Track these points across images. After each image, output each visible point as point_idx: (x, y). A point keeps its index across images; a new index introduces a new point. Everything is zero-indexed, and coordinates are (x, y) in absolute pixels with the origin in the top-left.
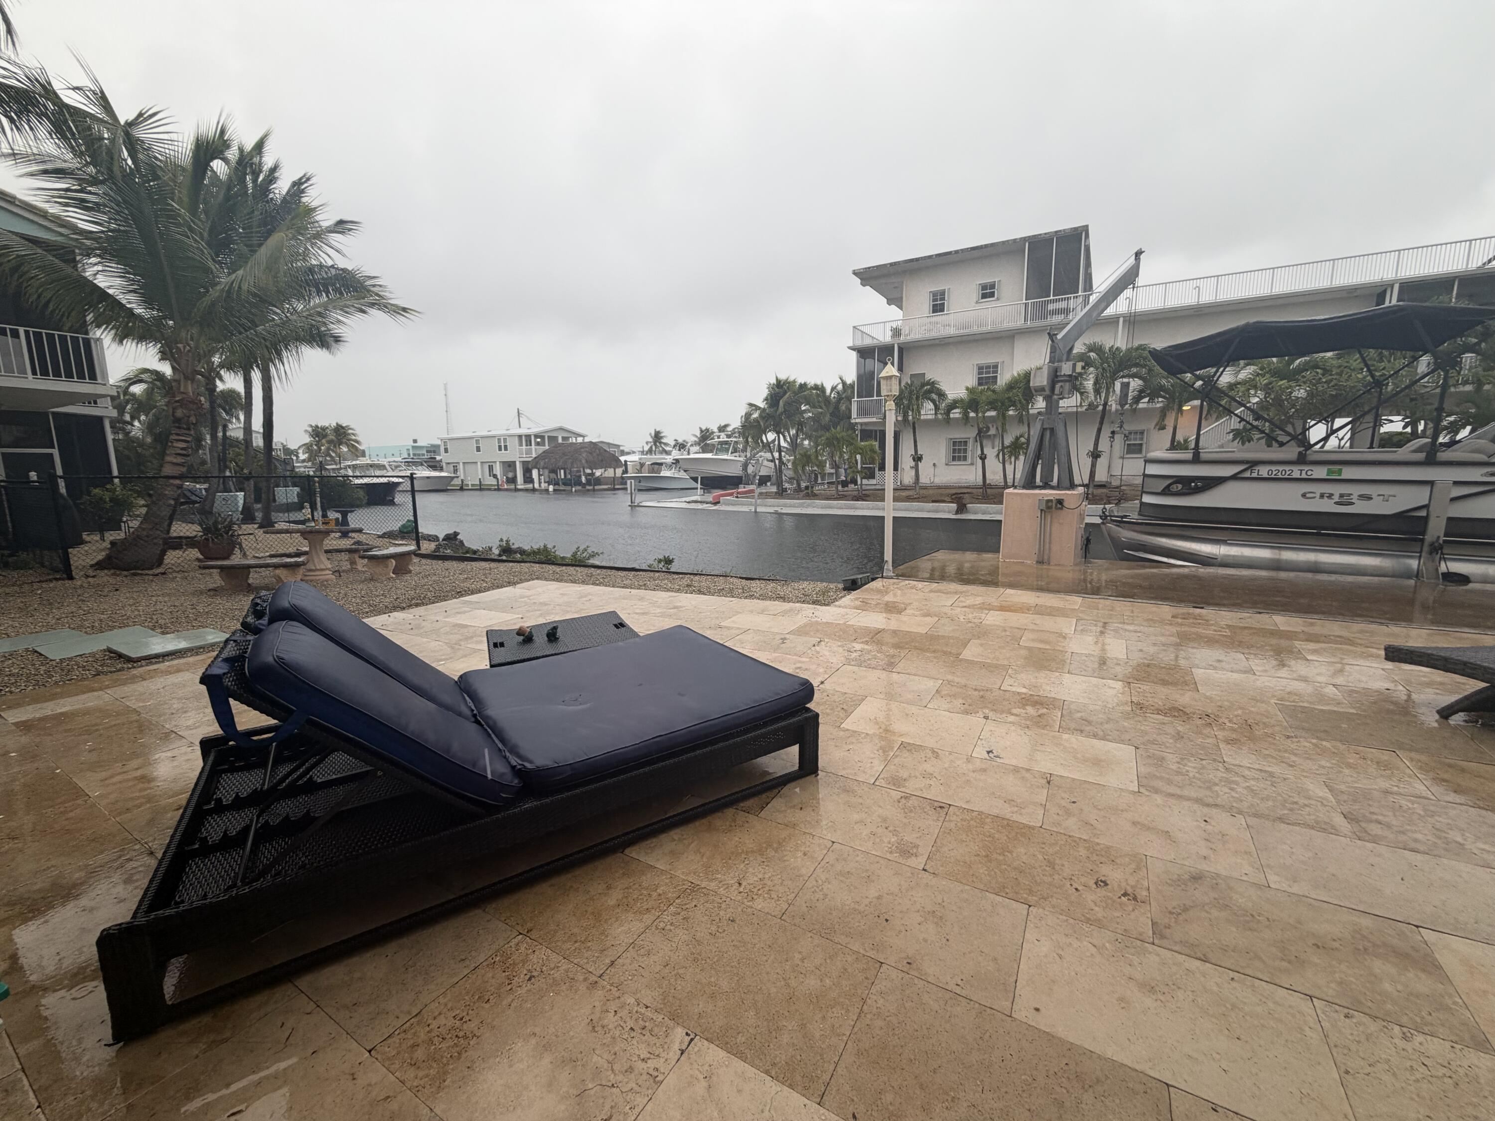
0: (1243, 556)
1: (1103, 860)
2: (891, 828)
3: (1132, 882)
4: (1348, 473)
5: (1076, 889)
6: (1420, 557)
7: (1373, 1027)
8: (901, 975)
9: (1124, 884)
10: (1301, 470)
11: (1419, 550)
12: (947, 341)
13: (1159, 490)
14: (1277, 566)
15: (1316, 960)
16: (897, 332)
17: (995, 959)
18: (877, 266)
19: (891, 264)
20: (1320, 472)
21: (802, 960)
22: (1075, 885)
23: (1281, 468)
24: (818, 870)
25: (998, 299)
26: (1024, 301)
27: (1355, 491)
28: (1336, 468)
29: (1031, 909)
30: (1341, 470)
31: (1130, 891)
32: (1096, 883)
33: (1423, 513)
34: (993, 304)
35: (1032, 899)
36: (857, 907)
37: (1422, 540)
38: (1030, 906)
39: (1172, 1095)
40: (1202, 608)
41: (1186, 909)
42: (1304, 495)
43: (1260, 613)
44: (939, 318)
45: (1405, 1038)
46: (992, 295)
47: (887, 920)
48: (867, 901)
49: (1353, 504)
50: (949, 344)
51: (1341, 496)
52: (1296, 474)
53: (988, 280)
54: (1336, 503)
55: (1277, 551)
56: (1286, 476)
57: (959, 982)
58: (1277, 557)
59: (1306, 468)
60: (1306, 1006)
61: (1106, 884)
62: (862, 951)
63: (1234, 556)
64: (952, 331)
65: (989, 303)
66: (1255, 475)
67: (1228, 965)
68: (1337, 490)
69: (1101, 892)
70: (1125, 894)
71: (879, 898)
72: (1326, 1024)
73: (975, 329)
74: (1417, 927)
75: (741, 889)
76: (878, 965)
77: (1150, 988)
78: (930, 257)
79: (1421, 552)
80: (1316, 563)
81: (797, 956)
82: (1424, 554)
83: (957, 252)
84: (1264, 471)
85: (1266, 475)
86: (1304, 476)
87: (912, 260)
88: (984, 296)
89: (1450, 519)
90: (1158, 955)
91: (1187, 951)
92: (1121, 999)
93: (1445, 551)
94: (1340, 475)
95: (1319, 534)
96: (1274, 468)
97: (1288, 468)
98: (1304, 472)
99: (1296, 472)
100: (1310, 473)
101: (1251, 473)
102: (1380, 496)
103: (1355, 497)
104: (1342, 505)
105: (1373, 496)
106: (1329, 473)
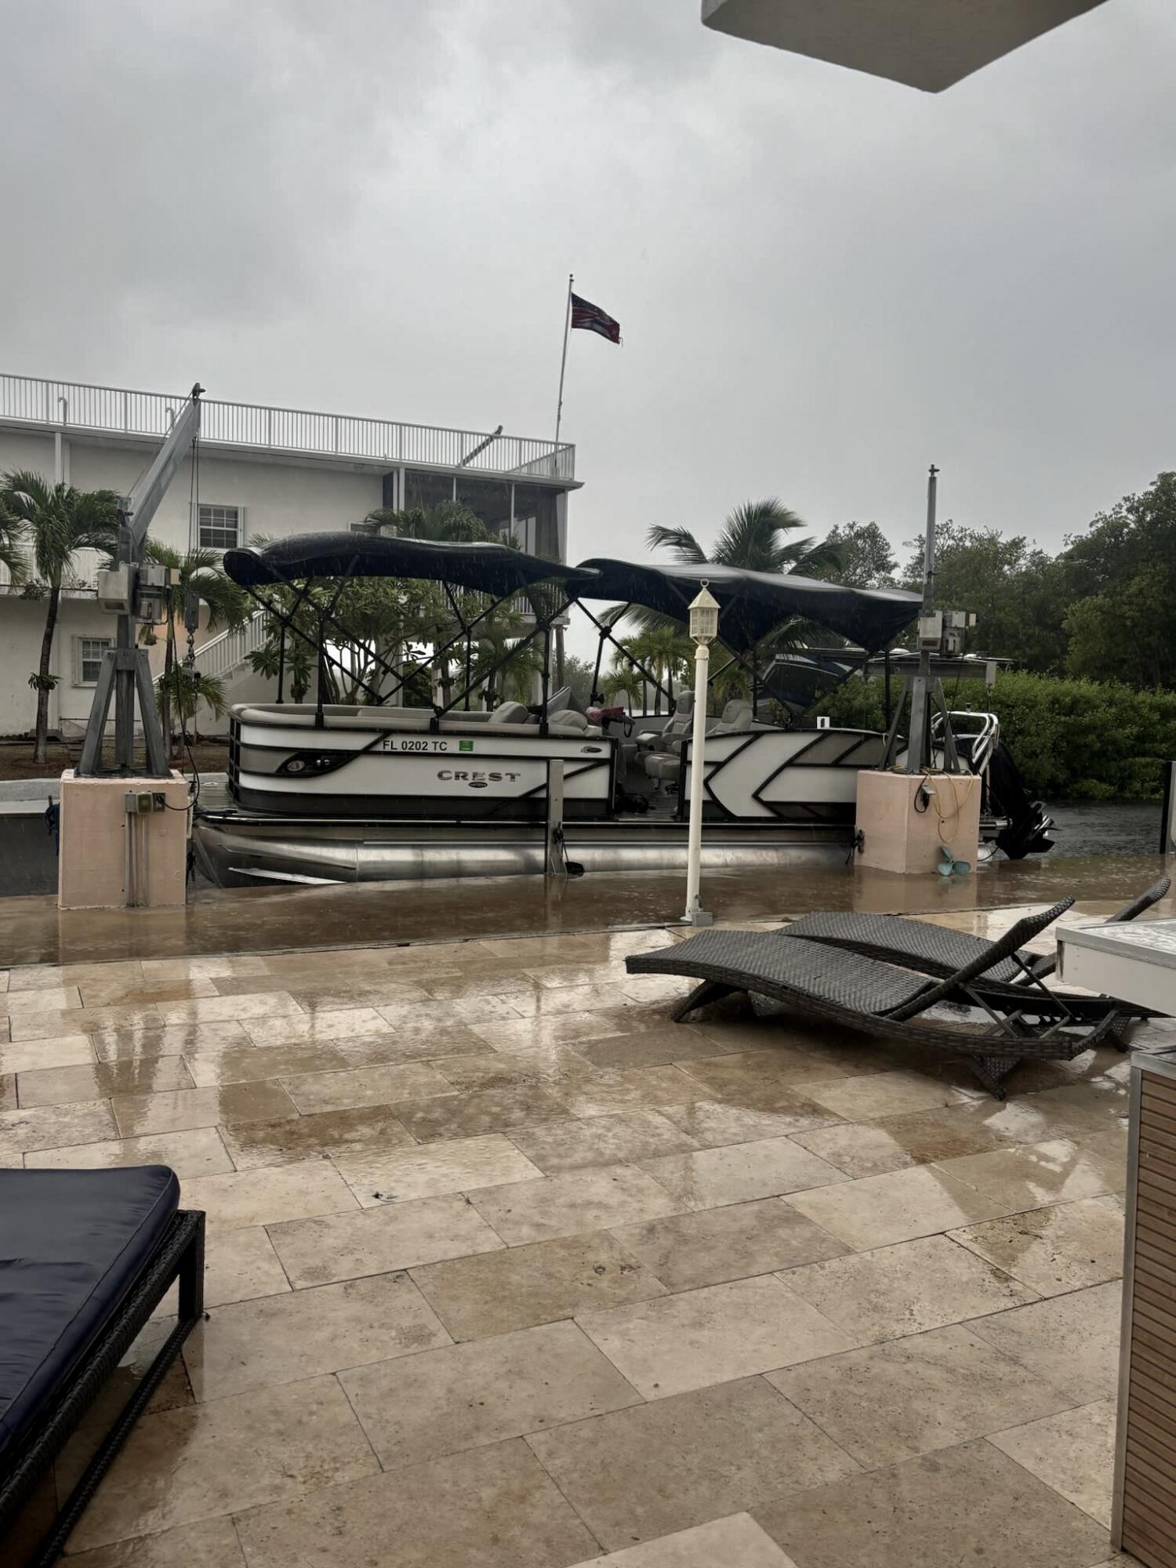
0: (383, 862)
1: (583, 1250)
2: (376, 1324)
3: (617, 1256)
4: (481, 746)
5: (589, 1285)
6: (546, 846)
7: (807, 1271)
8: (547, 1433)
9: (614, 1261)
10: (435, 743)
11: (543, 838)
13: (273, 770)
14: (420, 872)
15: (756, 1248)
17: (594, 1374)
20: (453, 746)
21: (455, 1484)
22: (585, 1282)
23: (415, 739)
24: (357, 1410)
27: (485, 769)
28: (467, 740)
29: (575, 1319)
30: (471, 743)
31: (623, 1264)
32: (596, 1271)
33: (543, 794)
35: (568, 1312)
36: (440, 1412)
37: (546, 827)
38: (572, 1318)
39: (768, 1379)
40: (408, 945)
41: (667, 1257)
43: (466, 940)
45: (823, 1268)
47: (482, 1404)
48: (443, 1402)
49: (484, 785)
51: (475, 775)
52: (430, 749)
54: (471, 785)
55: (417, 851)
56: (421, 751)
57: (592, 1407)
58: (419, 859)
59: (440, 740)
60: (773, 1280)
61: (604, 1269)
62: (495, 1441)
63: (375, 862)
66: (388, 749)
67: (721, 1280)
68: (471, 767)
69: (607, 1277)
70: (623, 1268)
71: (450, 1391)
72: (789, 1284)
74: (778, 1196)
75: (301, 1479)
76: (520, 1440)
77: (698, 1325)
79: (546, 840)
80: (459, 862)
81: (447, 1486)
82: (549, 842)
84: (397, 742)
85: (400, 749)
86: (438, 751)
89: (566, 800)
90: (682, 1299)
91: (693, 1286)
92: (691, 1343)
93: (565, 838)
94: (472, 750)
95: (458, 825)
96: (408, 739)
97: (421, 739)
98: (438, 745)
99: (431, 744)
100: (443, 746)
101: (385, 745)
102: (507, 774)
103: (487, 777)
104: (477, 787)
105: (503, 776)
106: (461, 747)
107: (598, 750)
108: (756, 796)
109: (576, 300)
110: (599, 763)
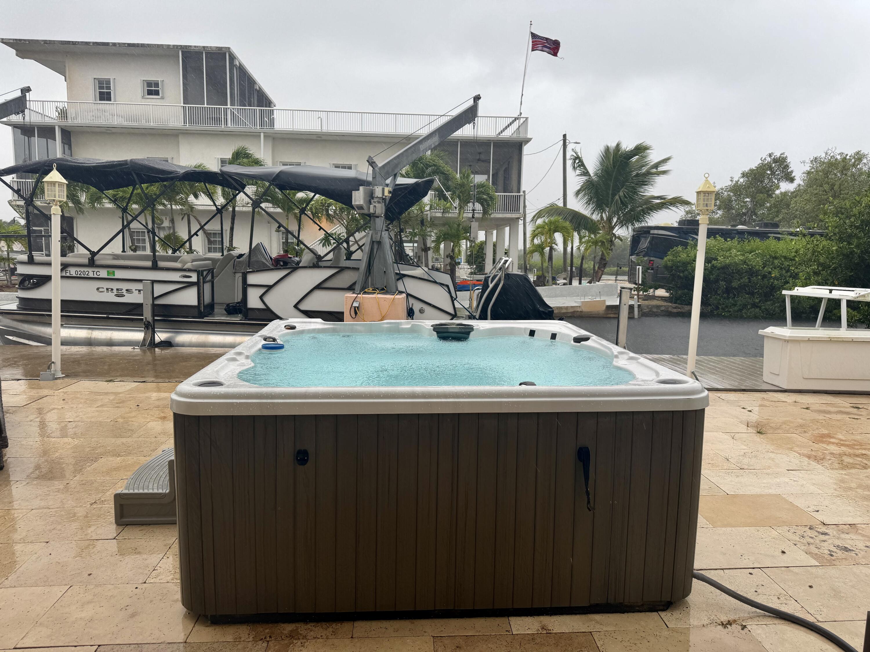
4: (119, 274)
10: (93, 272)
12: (114, 130)
14: (89, 343)
16: (63, 114)
18: (29, 40)
19: (45, 42)
20: (103, 273)
23: (82, 269)
25: (162, 98)
26: (182, 105)
27: (124, 286)
28: (111, 270)
30: (113, 272)
34: (159, 102)
42: (98, 289)
44: (105, 105)
46: (157, 93)
49: (122, 296)
50: (113, 133)
51: (118, 290)
52: (91, 275)
53: (152, 78)
54: (116, 295)
55: (90, 331)
56: (86, 276)
59: (96, 270)
64: (116, 122)
65: (153, 100)
66: (68, 274)
68: (115, 285)
73: (143, 124)
78: (87, 43)
79: (143, 328)
82: (146, 329)
83: (114, 44)
84: (73, 271)
85: (74, 275)
86: (95, 276)
87: (68, 43)
88: (150, 93)
94: (114, 276)
95: (108, 318)
96: (78, 269)
97: (86, 269)
98: (95, 273)
99: (91, 272)
100: (98, 273)
101: (66, 272)
102: (136, 290)
103: (124, 291)
104: (119, 297)
105: (134, 291)
106: (108, 273)
107: (190, 277)
108: (296, 306)
109: (534, 36)
110: (191, 284)
